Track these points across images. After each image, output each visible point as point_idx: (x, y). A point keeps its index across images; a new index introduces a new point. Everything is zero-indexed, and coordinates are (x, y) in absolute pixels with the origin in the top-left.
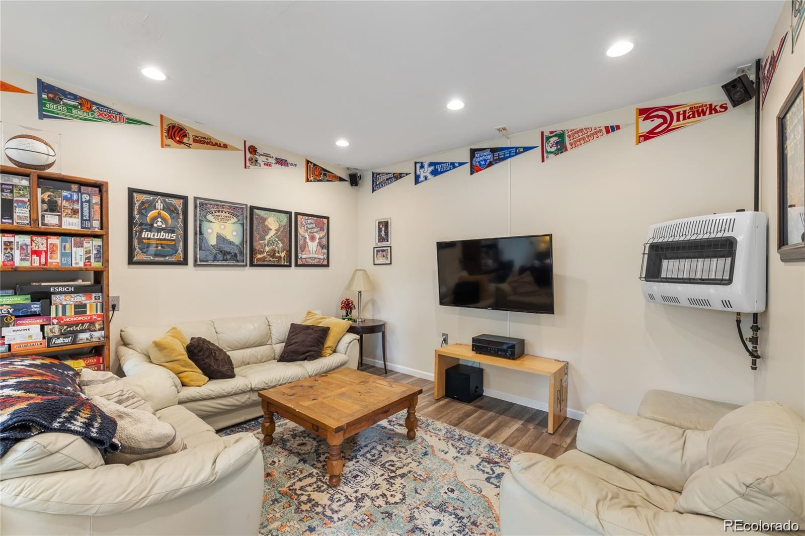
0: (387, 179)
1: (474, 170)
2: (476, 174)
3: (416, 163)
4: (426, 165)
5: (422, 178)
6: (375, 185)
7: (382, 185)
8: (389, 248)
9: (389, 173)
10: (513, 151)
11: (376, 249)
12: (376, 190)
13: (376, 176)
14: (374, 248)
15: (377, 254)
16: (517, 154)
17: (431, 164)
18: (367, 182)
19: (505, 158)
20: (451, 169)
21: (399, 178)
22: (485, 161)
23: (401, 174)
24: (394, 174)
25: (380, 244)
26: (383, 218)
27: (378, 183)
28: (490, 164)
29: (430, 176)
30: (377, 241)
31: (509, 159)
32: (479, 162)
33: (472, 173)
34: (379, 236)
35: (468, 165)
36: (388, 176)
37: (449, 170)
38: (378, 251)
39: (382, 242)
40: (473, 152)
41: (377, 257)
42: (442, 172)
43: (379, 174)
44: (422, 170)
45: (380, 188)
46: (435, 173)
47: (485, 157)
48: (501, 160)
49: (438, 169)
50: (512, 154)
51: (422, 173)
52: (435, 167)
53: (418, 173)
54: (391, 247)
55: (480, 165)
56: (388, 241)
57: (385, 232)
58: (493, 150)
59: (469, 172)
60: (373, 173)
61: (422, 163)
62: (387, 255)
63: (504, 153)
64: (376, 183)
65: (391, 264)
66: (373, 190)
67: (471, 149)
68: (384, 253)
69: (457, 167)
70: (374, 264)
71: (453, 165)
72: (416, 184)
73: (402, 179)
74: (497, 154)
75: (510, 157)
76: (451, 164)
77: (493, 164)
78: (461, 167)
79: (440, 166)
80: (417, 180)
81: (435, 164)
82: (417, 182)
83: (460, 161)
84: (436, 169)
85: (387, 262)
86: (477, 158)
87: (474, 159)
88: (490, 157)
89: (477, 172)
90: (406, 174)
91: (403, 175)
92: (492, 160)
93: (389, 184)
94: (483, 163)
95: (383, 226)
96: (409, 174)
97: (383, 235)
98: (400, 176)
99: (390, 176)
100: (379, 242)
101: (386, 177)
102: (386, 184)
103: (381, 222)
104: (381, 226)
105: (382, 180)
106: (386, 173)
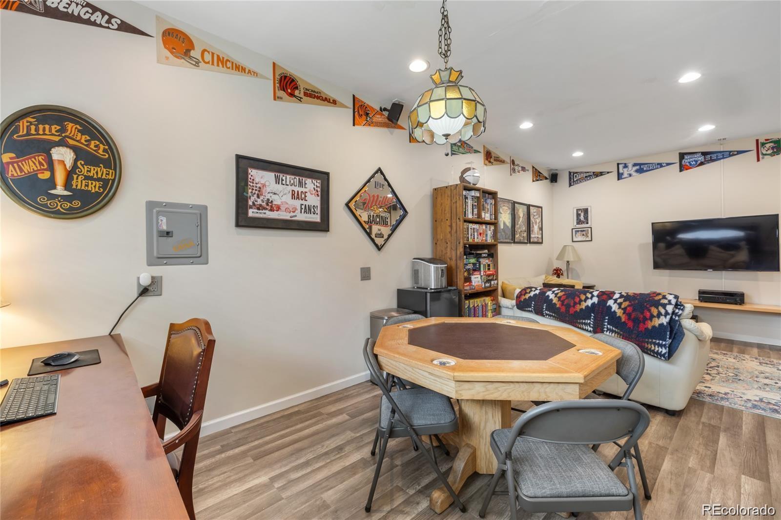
0: (586, 177)
1: (682, 168)
2: (685, 172)
3: (618, 164)
4: (630, 166)
5: (625, 175)
6: (572, 181)
7: (580, 181)
8: (589, 229)
9: (587, 172)
10: (728, 153)
11: (574, 230)
12: (573, 185)
13: (574, 174)
14: (572, 229)
15: (576, 234)
16: (730, 156)
17: (635, 165)
18: (564, 180)
19: (717, 159)
20: (658, 168)
21: (600, 176)
22: (696, 161)
23: (601, 172)
24: (594, 173)
25: (578, 226)
26: (583, 206)
27: (575, 180)
28: (702, 164)
29: (634, 174)
30: (575, 223)
31: (722, 160)
32: (689, 162)
33: (681, 171)
34: (577, 220)
35: (678, 165)
36: (588, 174)
37: (656, 169)
38: (576, 232)
39: (582, 224)
40: (682, 156)
41: (575, 235)
42: (647, 171)
43: (577, 173)
44: (625, 170)
45: (578, 183)
46: (640, 171)
47: (696, 159)
48: (712, 160)
49: (643, 168)
50: (725, 156)
51: (626, 172)
52: (640, 167)
53: (621, 171)
54: (591, 228)
55: (691, 164)
56: (587, 223)
57: (584, 217)
58: (704, 154)
59: (679, 170)
60: (570, 173)
61: (625, 164)
62: (586, 234)
63: (717, 155)
64: (573, 180)
65: (591, 240)
66: (570, 185)
67: (680, 153)
68: (584, 233)
69: (665, 166)
70: (573, 241)
71: (661, 165)
72: (618, 179)
73: (603, 176)
74: (709, 156)
75: (723, 158)
76: (658, 164)
77: (704, 164)
78: (668, 166)
79: (646, 166)
80: (620, 176)
81: (640, 164)
82: (620, 178)
83: (667, 162)
84: (641, 168)
85: (587, 239)
86: (686, 161)
87: (684, 161)
88: (702, 159)
89: (687, 169)
90: (608, 173)
91: (604, 173)
92: (703, 160)
93: (588, 180)
94: (694, 163)
95: (582, 212)
96: (611, 172)
97: (582, 219)
98: (601, 174)
99: (590, 174)
100: (577, 224)
101: (585, 175)
102: (585, 181)
103: (580, 209)
104: (580, 212)
105: (580, 177)
106: (585, 172)
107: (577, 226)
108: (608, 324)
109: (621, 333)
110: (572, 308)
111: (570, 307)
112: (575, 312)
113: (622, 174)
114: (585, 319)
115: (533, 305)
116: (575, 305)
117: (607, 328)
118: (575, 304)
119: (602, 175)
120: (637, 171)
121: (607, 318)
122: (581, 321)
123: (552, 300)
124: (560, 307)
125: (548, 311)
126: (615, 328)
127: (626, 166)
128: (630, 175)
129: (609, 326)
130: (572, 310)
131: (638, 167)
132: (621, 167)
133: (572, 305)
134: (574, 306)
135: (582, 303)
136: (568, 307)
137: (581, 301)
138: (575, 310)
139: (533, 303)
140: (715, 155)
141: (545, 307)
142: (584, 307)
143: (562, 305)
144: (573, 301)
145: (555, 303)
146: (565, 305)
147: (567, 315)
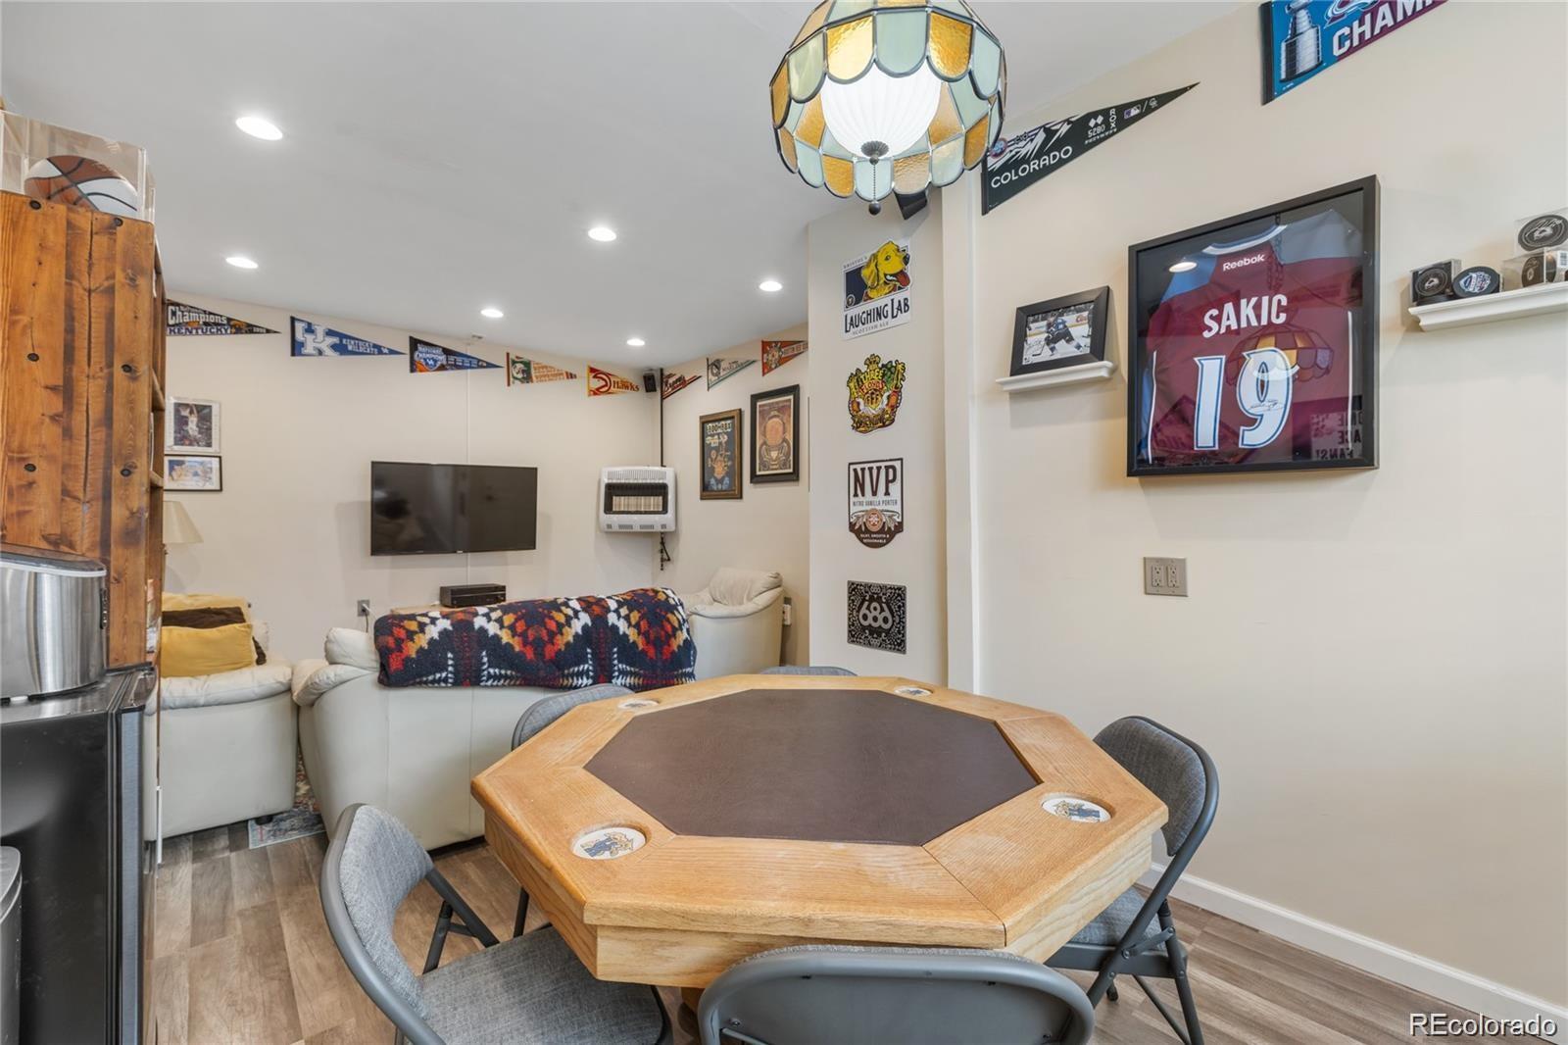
1: (414, 367)
2: (418, 374)
3: (293, 320)
4: (320, 331)
5: (309, 348)
8: (215, 461)
9: (210, 313)
10: (476, 362)
11: (165, 460)
15: (171, 469)
16: (479, 367)
17: (330, 333)
19: (463, 367)
20: (374, 354)
21: (246, 332)
22: (435, 361)
23: (249, 325)
24: (229, 320)
25: (180, 450)
28: (442, 368)
29: (328, 351)
30: (171, 441)
31: (467, 370)
32: (425, 359)
33: (411, 371)
34: (176, 433)
35: (407, 358)
36: (212, 319)
37: (369, 354)
38: (174, 464)
39: (191, 445)
40: (414, 344)
41: (170, 474)
42: (353, 353)
44: (309, 337)
46: (340, 349)
47: (435, 357)
48: (456, 367)
49: (346, 346)
50: (472, 365)
51: (310, 343)
52: (342, 341)
53: (299, 336)
54: (220, 457)
55: (427, 364)
56: (209, 445)
57: (198, 426)
58: (447, 352)
59: (408, 368)
61: (309, 324)
62: (206, 473)
63: (463, 360)
65: (221, 490)
67: (410, 337)
68: (198, 469)
69: (386, 354)
71: (379, 350)
72: (293, 354)
73: (252, 335)
74: (452, 358)
75: (471, 367)
76: (375, 346)
77: (446, 369)
78: (392, 356)
79: (352, 342)
80: (296, 348)
81: (341, 336)
82: (296, 352)
83: (392, 348)
84: (343, 345)
85: (208, 486)
86: (422, 353)
87: (417, 353)
88: (442, 359)
89: (421, 371)
90: (268, 331)
91: (258, 330)
92: (445, 363)
93: (212, 333)
94: (431, 362)
95: (191, 412)
96: (275, 332)
97: (191, 432)
98: (250, 329)
99: (218, 319)
100: (176, 444)
101: (203, 318)
102: (204, 333)
103: (187, 405)
104: (185, 413)
105: (186, 319)
106: (205, 312)
107: (176, 448)
108: (619, 662)
109: (642, 672)
110: (549, 646)
111: (545, 645)
112: (557, 653)
113: (302, 345)
114: (579, 665)
115: (450, 662)
116: (553, 638)
117: (619, 669)
118: (552, 635)
119: (251, 332)
120: (334, 347)
121: (615, 650)
122: (571, 670)
123: (496, 637)
124: (522, 649)
125: (494, 667)
126: (631, 666)
127: (310, 329)
128: (320, 353)
129: (620, 666)
130: (549, 651)
131: (336, 340)
132: (300, 327)
133: (546, 638)
134: (551, 640)
135: (564, 630)
136: (538, 645)
137: (560, 626)
138: (556, 648)
139: (450, 655)
140: (459, 359)
141: (485, 660)
142: (571, 639)
143: (525, 644)
144: (545, 631)
145: (507, 643)
146: (530, 644)
147: (541, 664)
